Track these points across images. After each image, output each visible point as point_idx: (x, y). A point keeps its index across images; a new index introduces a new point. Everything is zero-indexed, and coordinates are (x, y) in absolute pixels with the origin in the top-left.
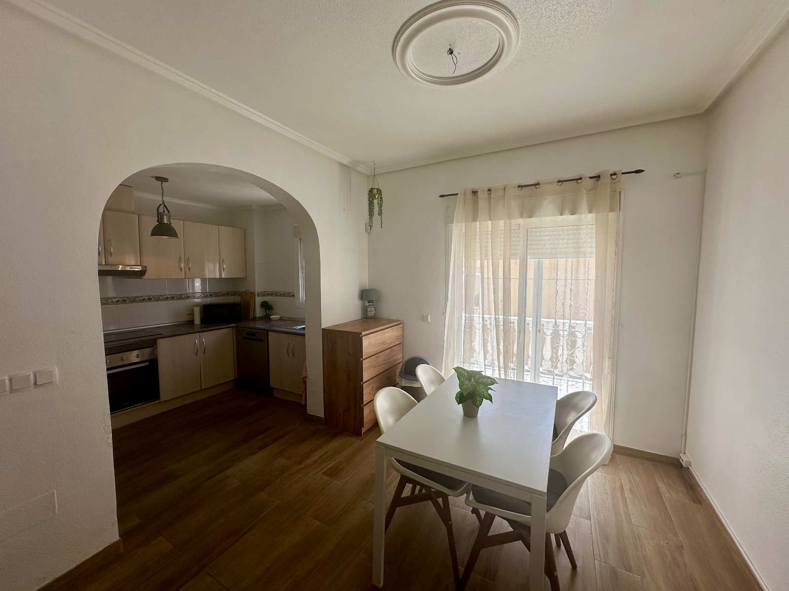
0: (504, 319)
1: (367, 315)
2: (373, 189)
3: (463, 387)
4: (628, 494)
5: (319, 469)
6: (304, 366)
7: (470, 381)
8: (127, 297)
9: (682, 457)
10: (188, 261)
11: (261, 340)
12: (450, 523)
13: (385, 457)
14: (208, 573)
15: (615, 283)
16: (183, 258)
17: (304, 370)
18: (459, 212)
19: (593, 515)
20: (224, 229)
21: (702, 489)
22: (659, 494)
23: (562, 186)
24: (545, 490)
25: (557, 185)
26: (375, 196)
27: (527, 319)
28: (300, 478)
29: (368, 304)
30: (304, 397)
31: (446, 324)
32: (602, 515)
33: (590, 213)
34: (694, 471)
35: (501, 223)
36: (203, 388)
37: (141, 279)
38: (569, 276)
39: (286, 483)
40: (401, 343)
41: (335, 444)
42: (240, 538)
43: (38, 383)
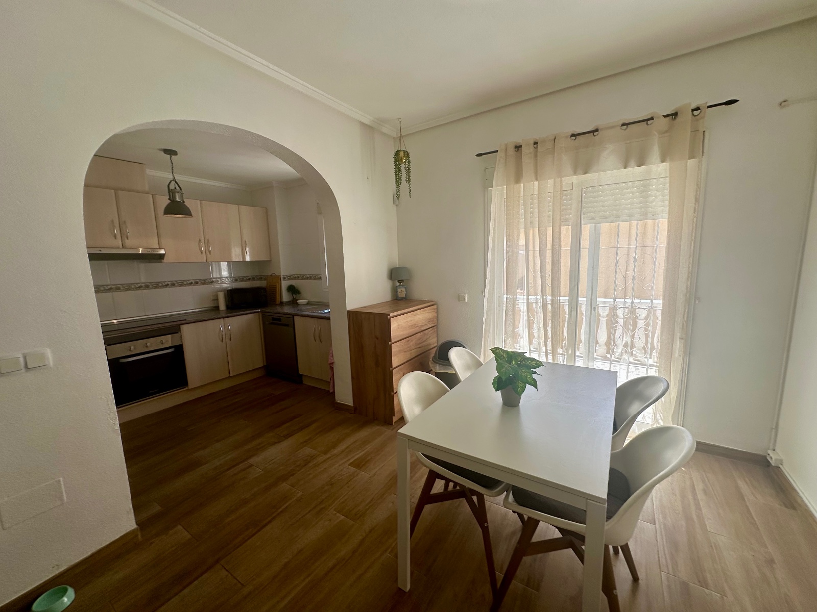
0: (552, 300)
1: (397, 296)
2: (399, 151)
3: (502, 370)
4: (700, 495)
5: (345, 460)
6: (330, 352)
7: (510, 364)
8: (150, 283)
9: (771, 455)
10: (208, 243)
11: (287, 325)
12: (486, 525)
13: (408, 449)
14: (223, 567)
15: (692, 247)
16: (202, 240)
17: (331, 355)
18: (499, 175)
19: (659, 519)
20: (244, 208)
21: (797, 492)
22: (741, 497)
23: (628, 130)
24: (605, 496)
25: (621, 129)
26: (402, 160)
27: (580, 299)
28: (325, 469)
29: (398, 284)
30: (331, 384)
31: (485, 304)
32: (669, 519)
33: (663, 162)
34: (786, 470)
35: (550, 182)
36: (231, 375)
37: (161, 262)
38: (633, 243)
39: (310, 474)
40: (435, 326)
41: (364, 433)
42: (259, 531)
43: (29, 366)
